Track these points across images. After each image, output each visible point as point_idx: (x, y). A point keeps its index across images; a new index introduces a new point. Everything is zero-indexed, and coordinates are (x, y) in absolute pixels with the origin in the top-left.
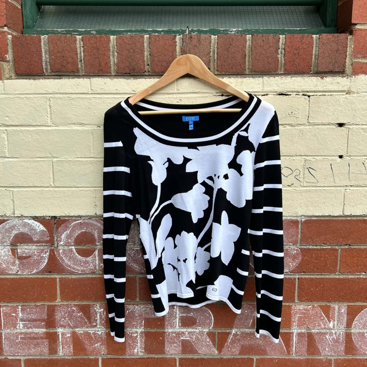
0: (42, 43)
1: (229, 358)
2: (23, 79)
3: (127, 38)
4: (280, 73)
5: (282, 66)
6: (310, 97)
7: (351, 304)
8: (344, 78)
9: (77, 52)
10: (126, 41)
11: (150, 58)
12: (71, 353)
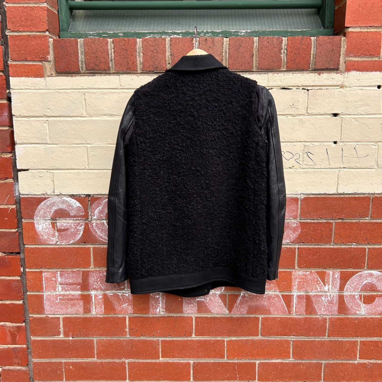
0: (79, 46)
1: (238, 317)
2: (62, 76)
3: (151, 41)
4: (283, 70)
5: (284, 64)
6: (309, 91)
7: (344, 270)
8: (338, 74)
9: (108, 52)
10: (150, 43)
11: (171, 58)
12: (102, 312)
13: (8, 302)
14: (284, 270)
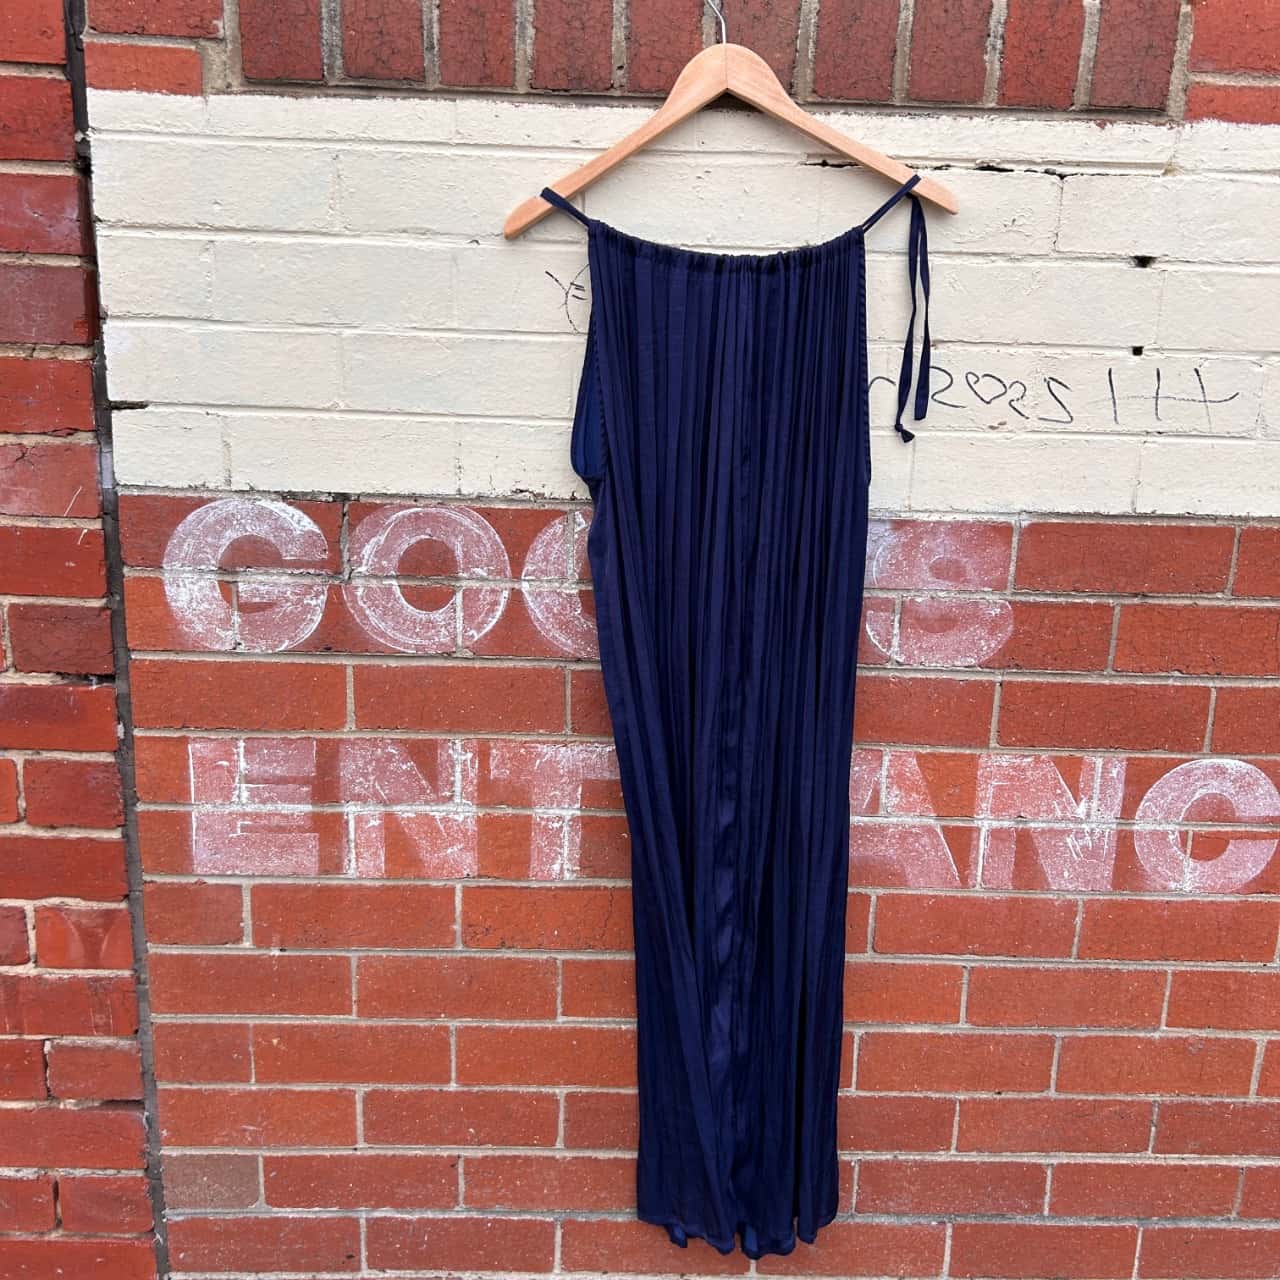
2: (265, 93)
4: (986, 106)
5: (993, 87)
6: (1066, 178)
7: (1138, 755)
8: (1162, 127)
9: (421, 20)
12: (379, 870)
13: (74, 834)
14: (953, 751)
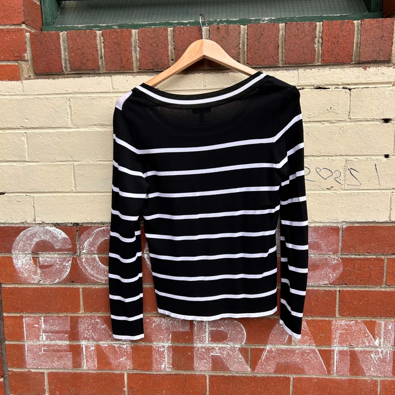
0: (61, 40)
1: (263, 377)
2: (43, 78)
4: (317, 64)
5: (319, 57)
6: (352, 90)
8: (390, 68)
9: (97, 48)
10: (148, 34)
11: (174, 52)
12: (95, 366)
